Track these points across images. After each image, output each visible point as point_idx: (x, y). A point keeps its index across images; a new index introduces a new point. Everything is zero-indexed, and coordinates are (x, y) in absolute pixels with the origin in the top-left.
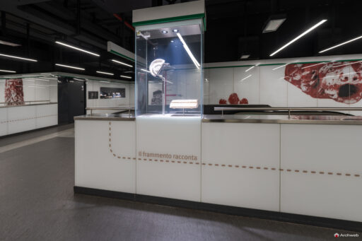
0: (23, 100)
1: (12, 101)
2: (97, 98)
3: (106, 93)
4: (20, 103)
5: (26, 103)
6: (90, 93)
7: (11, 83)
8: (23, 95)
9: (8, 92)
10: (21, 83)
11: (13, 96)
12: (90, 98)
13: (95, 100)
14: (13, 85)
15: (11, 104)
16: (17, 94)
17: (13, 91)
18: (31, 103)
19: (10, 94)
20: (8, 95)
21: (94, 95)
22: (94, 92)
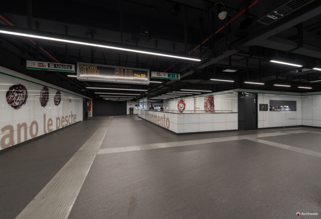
0: (214, 109)
1: (208, 110)
2: (267, 110)
3: (275, 106)
4: (212, 111)
5: (216, 112)
6: (261, 105)
7: (207, 99)
8: (214, 106)
9: (206, 104)
10: (213, 98)
11: (209, 107)
12: (261, 110)
13: (265, 112)
14: (208, 100)
15: (208, 111)
16: (211, 105)
17: (208, 103)
18: (223, 112)
19: (207, 105)
20: (206, 106)
21: (264, 108)
22: (264, 105)
